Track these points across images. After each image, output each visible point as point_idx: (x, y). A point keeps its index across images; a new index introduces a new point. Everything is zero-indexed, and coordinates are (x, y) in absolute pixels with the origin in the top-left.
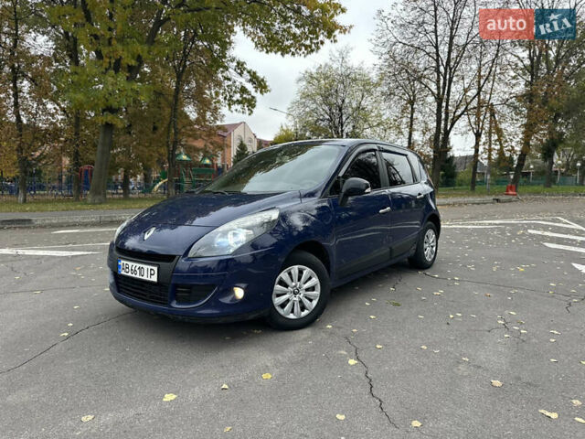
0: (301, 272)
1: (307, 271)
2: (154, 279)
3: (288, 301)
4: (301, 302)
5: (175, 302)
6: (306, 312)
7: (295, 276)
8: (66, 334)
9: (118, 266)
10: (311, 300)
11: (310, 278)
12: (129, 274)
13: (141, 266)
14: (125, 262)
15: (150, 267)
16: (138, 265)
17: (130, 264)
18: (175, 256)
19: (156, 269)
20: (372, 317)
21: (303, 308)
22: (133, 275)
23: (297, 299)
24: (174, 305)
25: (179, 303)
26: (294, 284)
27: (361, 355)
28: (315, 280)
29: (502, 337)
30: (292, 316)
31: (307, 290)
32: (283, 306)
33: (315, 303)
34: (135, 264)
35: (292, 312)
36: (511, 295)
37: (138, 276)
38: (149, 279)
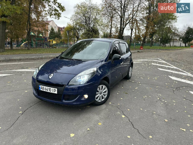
0: (102, 87)
1: (104, 87)
2: (56, 92)
3: (98, 96)
4: (102, 96)
5: (64, 100)
6: (104, 99)
7: (101, 89)
8: (21, 112)
9: (39, 87)
10: (105, 95)
11: (105, 89)
12: (45, 90)
13: (50, 88)
14: (42, 86)
15: (54, 89)
16: (48, 88)
17: (45, 87)
18: (64, 85)
19: (56, 89)
20: (122, 99)
21: (103, 98)
22: (46, 91)
23: (101, 95)
24: (64, 101)
25: (65, 100)
26: (100, 91)
27: (125, 113)
28: (106, 89)
29: (161, 104)
30: (100, 101)
31: (104, 92)
32: (97, 98)
33: (106, 96)
34: (47, 87)
35: (100, 100)
36: (157, 88)
37: (48, 91)
38: (53, 92)
